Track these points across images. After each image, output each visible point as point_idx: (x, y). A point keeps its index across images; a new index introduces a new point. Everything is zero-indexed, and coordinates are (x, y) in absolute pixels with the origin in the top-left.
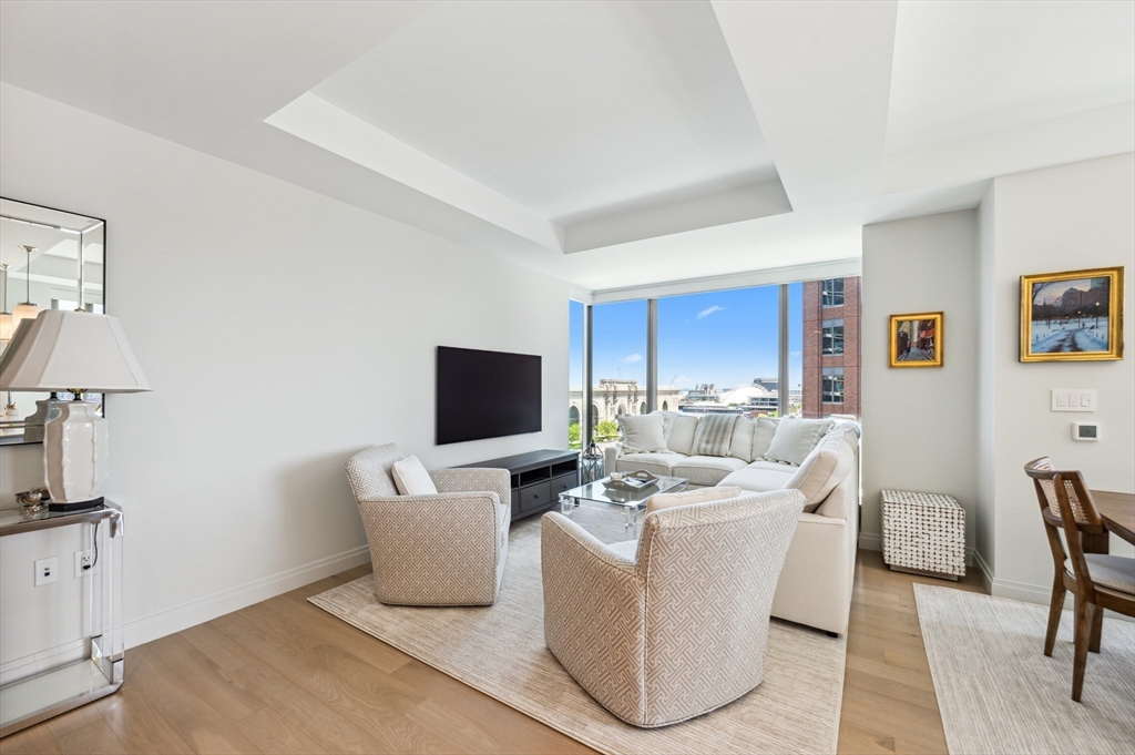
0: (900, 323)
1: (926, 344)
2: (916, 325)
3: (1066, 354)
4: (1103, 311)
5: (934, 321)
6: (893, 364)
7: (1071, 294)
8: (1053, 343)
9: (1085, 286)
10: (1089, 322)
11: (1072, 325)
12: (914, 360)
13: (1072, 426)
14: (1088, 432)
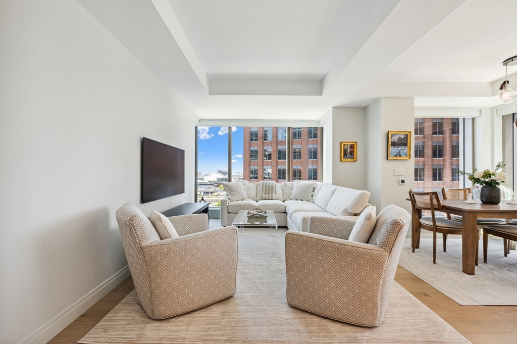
0: (344, 145)
1: (351, 153)
2: (349, 146)
3: (398, 158)
4: (406, 145)
5: (354, 145)
6: (342, 160)
7: (400, 138)
8: (395, 154)
9: (402, 137)
10: (403, 148)
11: (400, 148)
12: (348, 159)
13: (399, 180)
14: (403, 181)
